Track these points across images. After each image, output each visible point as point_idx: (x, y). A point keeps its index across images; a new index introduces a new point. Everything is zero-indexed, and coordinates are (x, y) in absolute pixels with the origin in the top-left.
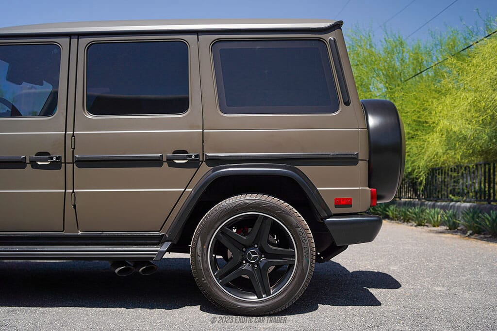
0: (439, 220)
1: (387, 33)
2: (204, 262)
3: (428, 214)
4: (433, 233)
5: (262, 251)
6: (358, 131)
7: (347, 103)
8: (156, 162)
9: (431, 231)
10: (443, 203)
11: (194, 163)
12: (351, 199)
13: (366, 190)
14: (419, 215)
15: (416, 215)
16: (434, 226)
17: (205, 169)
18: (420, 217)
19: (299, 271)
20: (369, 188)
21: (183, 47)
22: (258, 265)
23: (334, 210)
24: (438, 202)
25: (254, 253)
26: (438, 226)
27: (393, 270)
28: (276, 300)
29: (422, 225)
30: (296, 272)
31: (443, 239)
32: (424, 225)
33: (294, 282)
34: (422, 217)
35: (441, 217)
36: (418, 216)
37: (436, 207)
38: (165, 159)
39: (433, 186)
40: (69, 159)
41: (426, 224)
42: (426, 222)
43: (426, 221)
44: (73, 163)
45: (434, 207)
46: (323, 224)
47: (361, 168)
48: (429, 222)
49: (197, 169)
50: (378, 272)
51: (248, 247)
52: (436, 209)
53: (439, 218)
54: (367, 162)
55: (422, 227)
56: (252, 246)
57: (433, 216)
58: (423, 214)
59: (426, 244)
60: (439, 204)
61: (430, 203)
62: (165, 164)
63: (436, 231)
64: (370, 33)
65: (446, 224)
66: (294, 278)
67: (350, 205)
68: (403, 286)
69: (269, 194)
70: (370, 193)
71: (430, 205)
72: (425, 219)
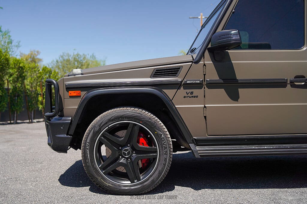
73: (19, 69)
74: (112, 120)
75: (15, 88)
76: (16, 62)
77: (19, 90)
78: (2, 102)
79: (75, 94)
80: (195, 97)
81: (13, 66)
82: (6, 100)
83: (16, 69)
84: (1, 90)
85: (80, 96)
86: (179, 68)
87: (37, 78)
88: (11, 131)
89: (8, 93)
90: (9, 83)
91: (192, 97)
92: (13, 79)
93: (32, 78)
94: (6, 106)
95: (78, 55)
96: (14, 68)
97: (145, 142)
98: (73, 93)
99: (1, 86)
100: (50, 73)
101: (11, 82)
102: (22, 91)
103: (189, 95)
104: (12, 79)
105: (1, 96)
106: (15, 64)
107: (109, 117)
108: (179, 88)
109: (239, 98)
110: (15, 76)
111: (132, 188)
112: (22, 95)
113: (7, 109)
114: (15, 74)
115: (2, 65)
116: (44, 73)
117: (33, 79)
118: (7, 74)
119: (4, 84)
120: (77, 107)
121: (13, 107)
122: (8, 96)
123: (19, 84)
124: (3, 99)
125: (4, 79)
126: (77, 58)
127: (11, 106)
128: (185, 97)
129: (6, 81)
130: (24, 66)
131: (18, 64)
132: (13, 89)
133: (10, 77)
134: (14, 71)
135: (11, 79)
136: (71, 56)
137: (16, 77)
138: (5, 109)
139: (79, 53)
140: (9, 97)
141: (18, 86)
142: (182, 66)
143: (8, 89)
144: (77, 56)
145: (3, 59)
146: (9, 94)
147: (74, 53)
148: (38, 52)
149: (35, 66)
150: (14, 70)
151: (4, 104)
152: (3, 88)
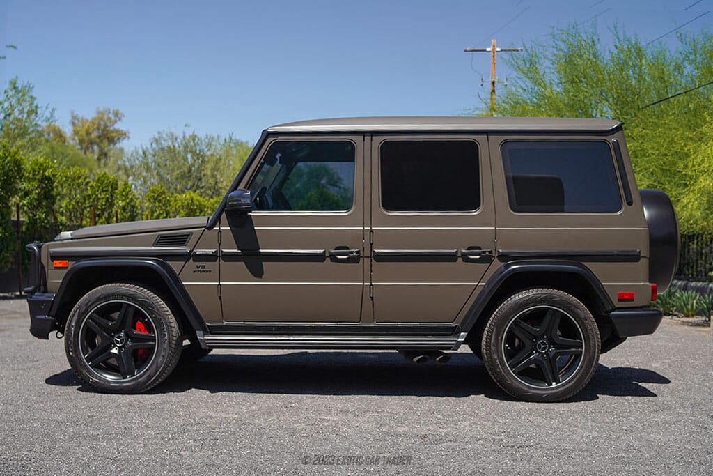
0: (694, 307)
1: (618, 38)
2: (498, 351)
3: (679, 298)
4: (688, 325)
5: (552, 342)
6: (640, 230)
7: (630, 203)
8: (451, 258)
9: (684, 323)
10: (700, 284)
11: (487, 259)
12: (633, 294)
13: (647, 285)
14: (666, 300)
15: (661, 300)
16: (687, 316)
17: (497, 264)
18: (666, 303)
19: (586, 361)
20: (650, 282)
21: (473, 147)
22: (547, 355)
23: (617, 304)
24: (692, 282)
25: (543, 343)
26: (693, 316)
27: (656, 367)
28: (565, 387)
29: (670, 315)
30: (584, 361)
31: (704, 334)
32: (672, 315)
33: (582, 371)
34: (669, 303)
35: (697, 303)
36: (664, 302)
37: (689, 290)
38: (459, 255)
39: (684, 258)
40: (367, 253)
41: (676, 313)
42: (675, 310)
43: (675, 308)
44: (371, 257)
45: (685, 288)
46: (608, 317)
47: (643, 264)
48: (680, 310)
49: (489, 265)
50: (640, 369)
51: (538, 338)
52: (690, 293)
53: (695, 304)
54: (647, 259)
55: (670, 317)
56: (542, 338)
57: (686, 302)
58: (670, 299)
59: (683, 340)
60: (693, 284)
61: (680, 283)
62: (460, 260)
63: (691, 322)
64: (594, 38)
65: (705, 314)
66: (581, 367)
67: (633, 300)
68: (672, 381)
69: (559, 289)
70: (650, 289)
71: (680, 286)
72: (673, 306)
73: (44, 183)
74: (102, 299)
75: (33, 222)
76: (36, 168)
77: (41, 226)
78: (3, 252)
79: (61, 265)
80: (207, 272)
81: (31, 175)
82: (11, 248)
83: (37, 181)
84: (1, 228)
85: (67, 268)
86: (189, 235)
87: (82, 201)
88: (15, 313)
89: (18, 232)
90: (21, 211)
91: (204, 271)
92: (30, 203)
93: (71, 201)
94: (11, 259)
95: (194, 137)
96: (32, 179)
97: (142, 327)
98: (58, 263)
99: (3, 218)
100: (114, 186)
101: (25, 208)
102: (46, 228)
103: (200, 269)
104: (28, 203)
105: (2, 239)
106: (34, 171)
107: (98, 295)
108: (188, 260)
109: (263, 273)
110: (34, 195)
111: (124, 385)
112: (47, 236)
113: (13, 267)
114: (34, 192)
115: (8, 176)
116: (101, 188)
117: (73, 202)
118: (16, 191)
119: (9, 214)
120: (61, 281)
121: (26, 261)
122: (18, 238)
123: (40, 215)
124: (6, 246)
125: (10, 204)
126: (192, 143)
127: (23, 260)
128: (194, 272)
129: (14, 208)
130: (54, 176)
131: (42, 172)
132: (28, 224)
133: (22, 198)
134: (32, 185)
135: (25, 202)
136: (178, 140)
137: (35, 199)
138: (9, 265)
139: (195, 133)
140: (19, 242)
141: (40, 219)
142: (192, 233)
143: (18, 224)
144: (191, 140)
145: (8, 162)
146: (20, 235)
147: (184, 133)
148: (116, 114)
149: (79, 174)
150: (31, 183)
151: (8, 255)
152: (7, 222)
